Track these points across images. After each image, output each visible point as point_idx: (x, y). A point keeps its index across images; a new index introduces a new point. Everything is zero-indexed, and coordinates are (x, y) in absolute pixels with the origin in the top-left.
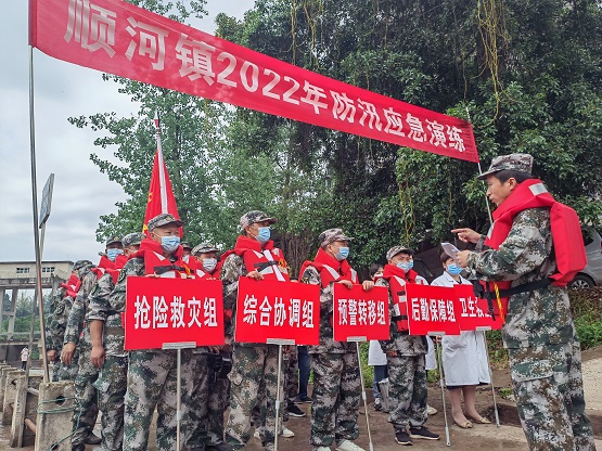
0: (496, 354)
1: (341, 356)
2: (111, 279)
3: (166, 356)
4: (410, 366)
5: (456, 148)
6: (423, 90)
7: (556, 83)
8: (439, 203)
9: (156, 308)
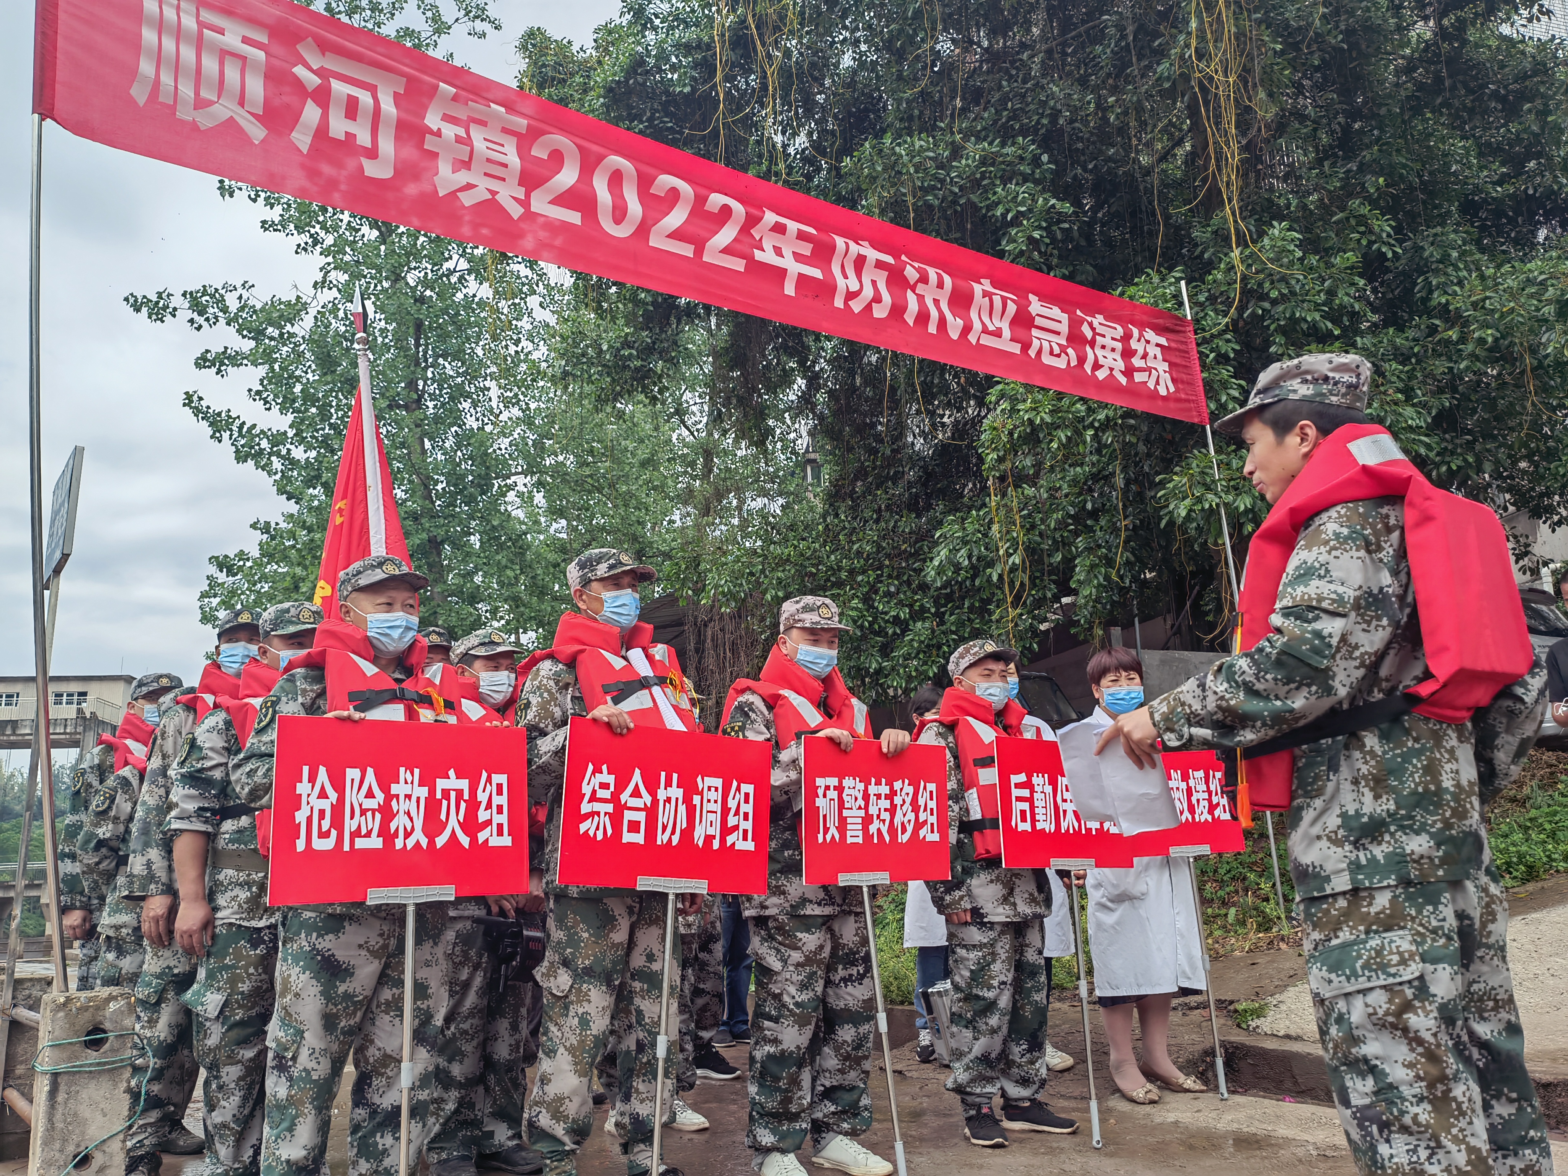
0: (1231, 918)
1: (826, 922)
2: (228, 724)
3: (377, 923)
4: (1003, 949)
5: (1151, 385)
6: (1054, 240)
7: (1384, 226)
8: (1090, 529)
9: (352, 797)
